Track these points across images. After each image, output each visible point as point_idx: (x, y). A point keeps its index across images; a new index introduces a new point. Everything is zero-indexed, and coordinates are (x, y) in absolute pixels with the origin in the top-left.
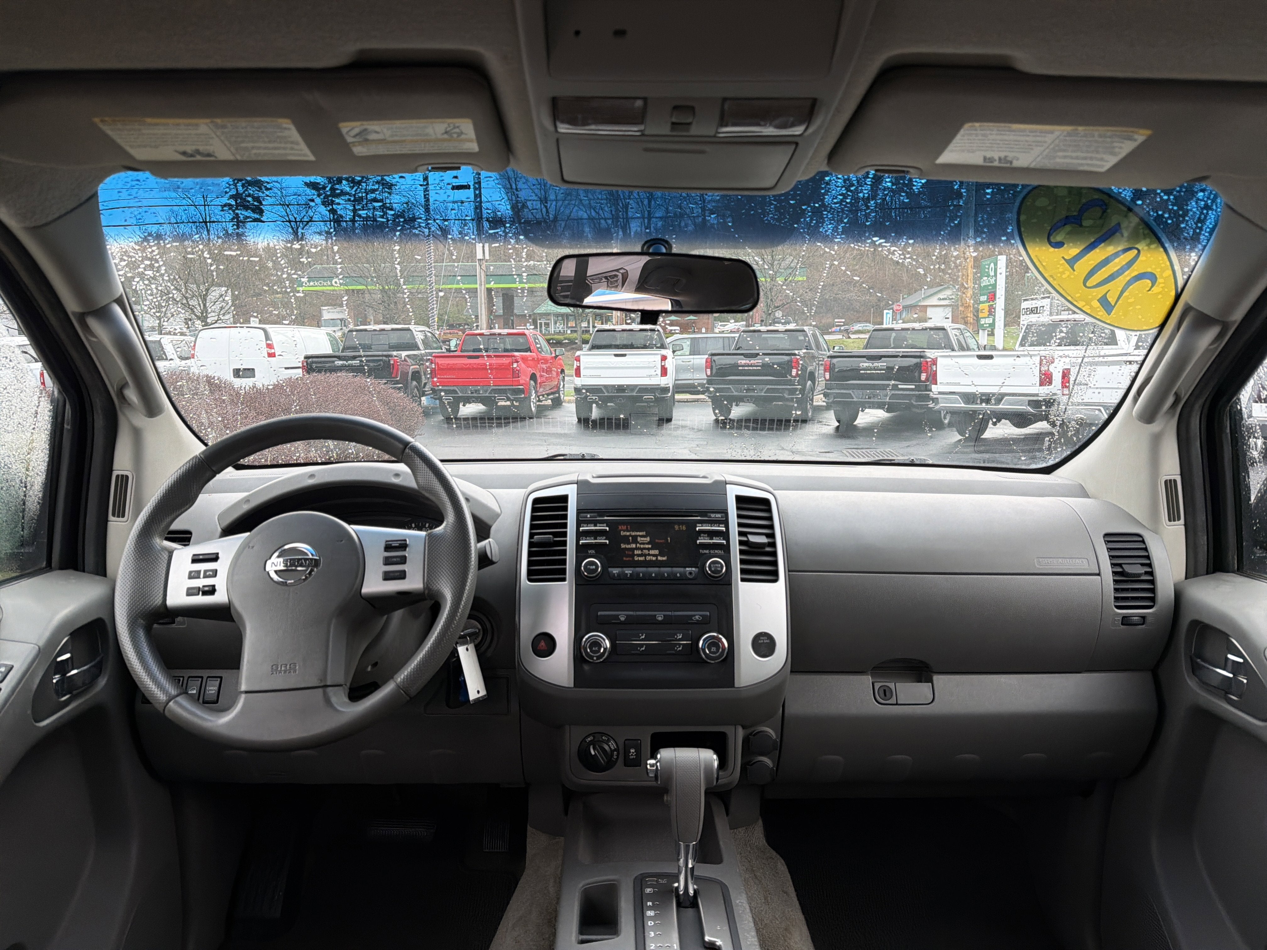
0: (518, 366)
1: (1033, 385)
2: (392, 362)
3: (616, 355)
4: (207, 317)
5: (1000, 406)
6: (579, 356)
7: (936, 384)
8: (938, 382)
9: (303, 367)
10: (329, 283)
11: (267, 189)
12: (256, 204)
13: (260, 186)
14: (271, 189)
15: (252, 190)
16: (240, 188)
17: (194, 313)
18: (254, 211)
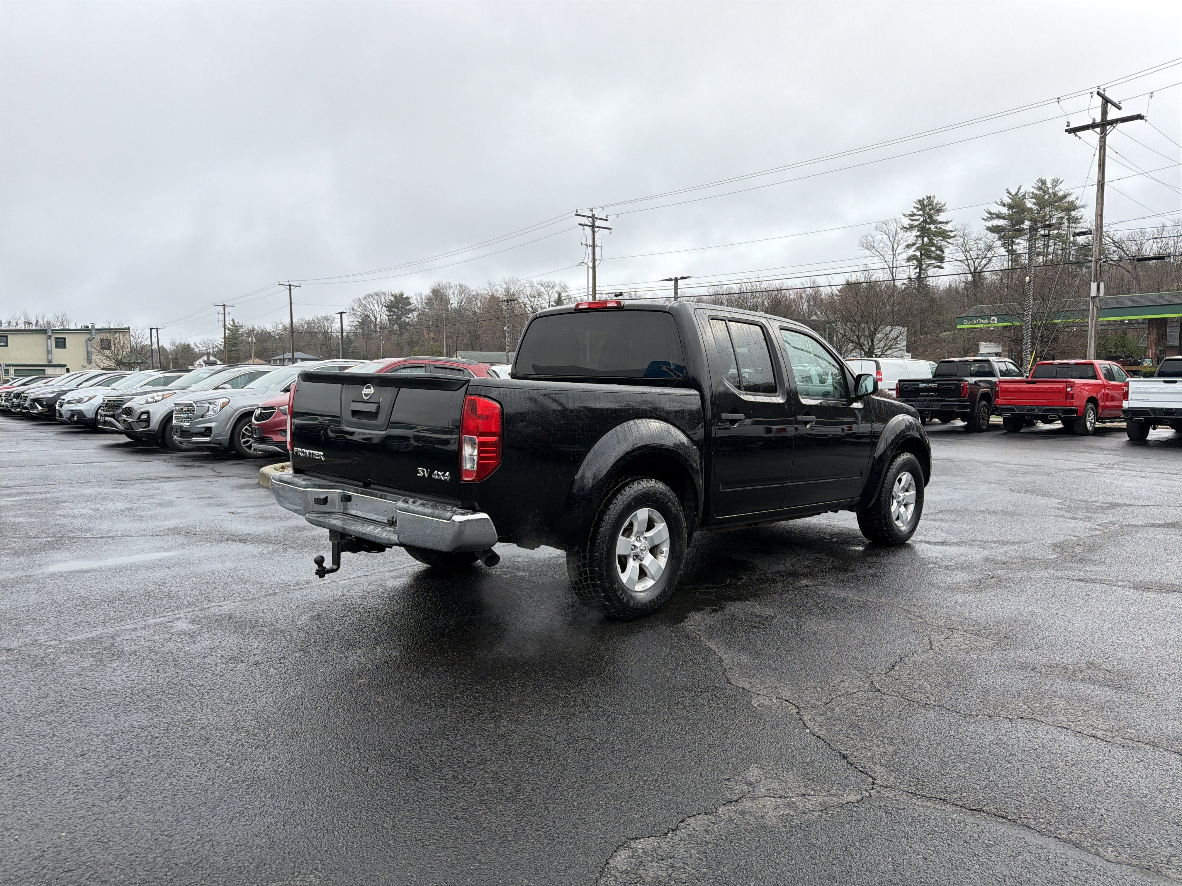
0: (1071, 390)
2: (962, 385)
3: (1165, 382)
4: (873, 353)
6: (1128, 383)
9: (896, 389)
10: (987, 321)
11: (951, 237)
12: (938, 252)
13: (944, 235)
14: (954, 237)
15: (936, 240)
16: (926, 240)
17: (863, 349)
18: (935, 258)
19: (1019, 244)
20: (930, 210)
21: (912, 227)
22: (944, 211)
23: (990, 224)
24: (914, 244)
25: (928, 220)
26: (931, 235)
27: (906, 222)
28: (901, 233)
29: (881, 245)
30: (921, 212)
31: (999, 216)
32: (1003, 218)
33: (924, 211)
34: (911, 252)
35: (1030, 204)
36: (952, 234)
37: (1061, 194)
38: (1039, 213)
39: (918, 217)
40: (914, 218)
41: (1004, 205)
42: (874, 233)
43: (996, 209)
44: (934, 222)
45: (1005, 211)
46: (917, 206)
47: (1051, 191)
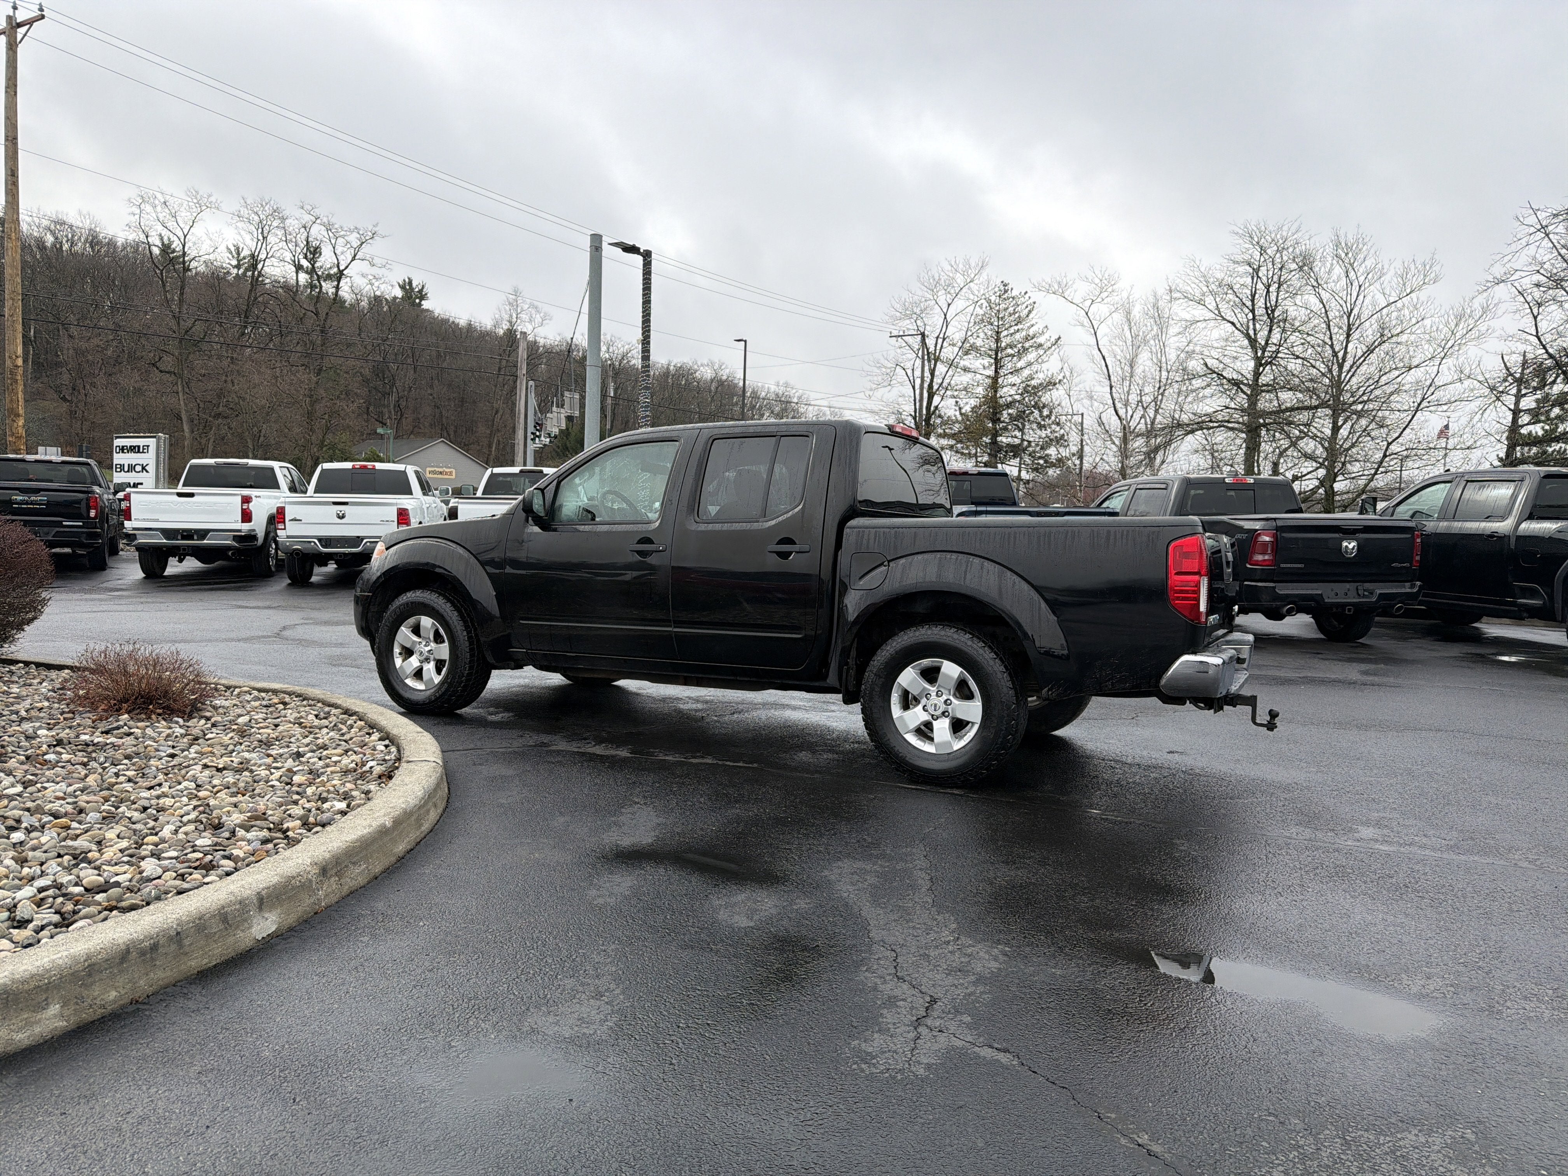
1: (236, 522)
5: (205, 541)
7: (130, 519)
8: (133, 519)
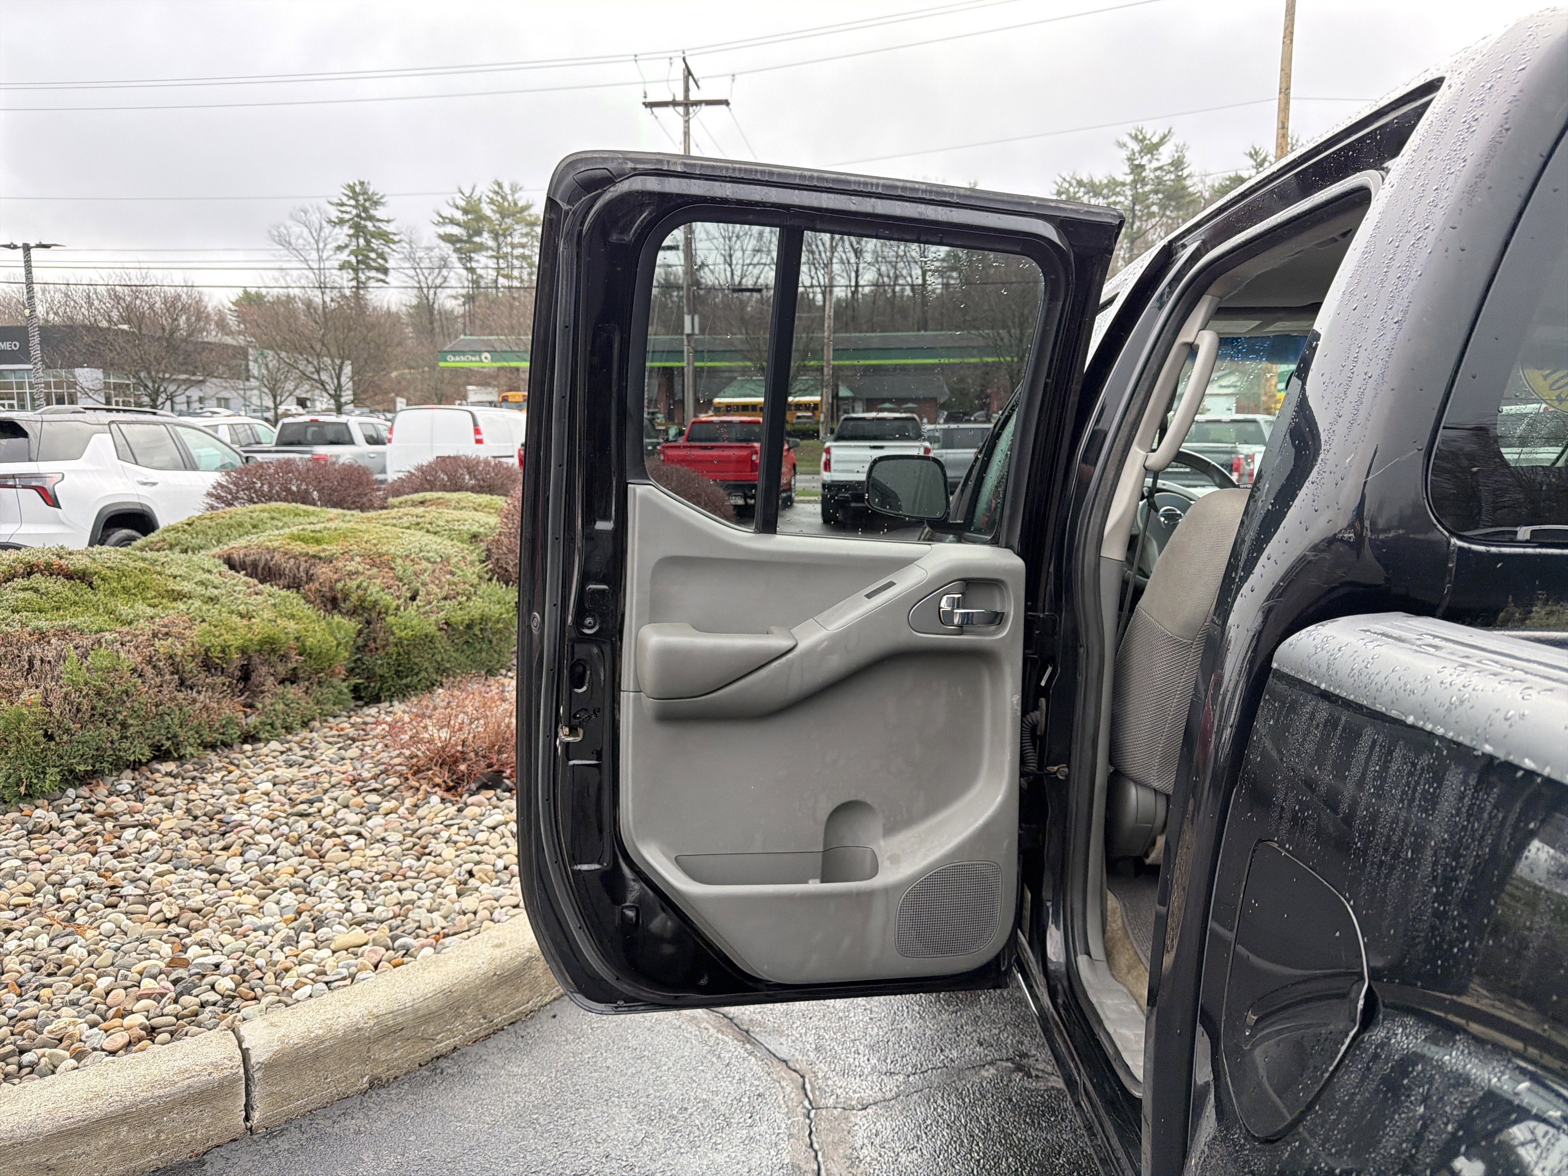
3: (872, 447)
4: (340, 396)
6: (830, 448)
10: (478, 359)
11: (394, 242)
12: (380, 261)
13: (384, 236)
14: (399, 242)
15: (375, 243)
16: (362, 241)
17: (326, 390)
18: (377, 270)
19: (478, 261)
20: (365, 200)
21: (341, 222)
22: (383, 204)
23: (443, 230)
24: (347, 246)
25: (363, 215)
26: (369, 236)
27: (334, 213)
28: (327, 229)
29: (301, 241)
30: (352, 202)
31: (453, 222)
32: (458, 224)
33: (357, 201)
34: (344, 256)
35: (487, 210)
36: (396, 238)
37: (521, 204)
38: (500, 225)
39: (348, 209)
40: (344, 209)
41: (457, 208)
42: (289, 223)
43: (449, 212)
44: (371, 218)
45: (459, 215)
46: (347, 192)
47: (510, 198)
